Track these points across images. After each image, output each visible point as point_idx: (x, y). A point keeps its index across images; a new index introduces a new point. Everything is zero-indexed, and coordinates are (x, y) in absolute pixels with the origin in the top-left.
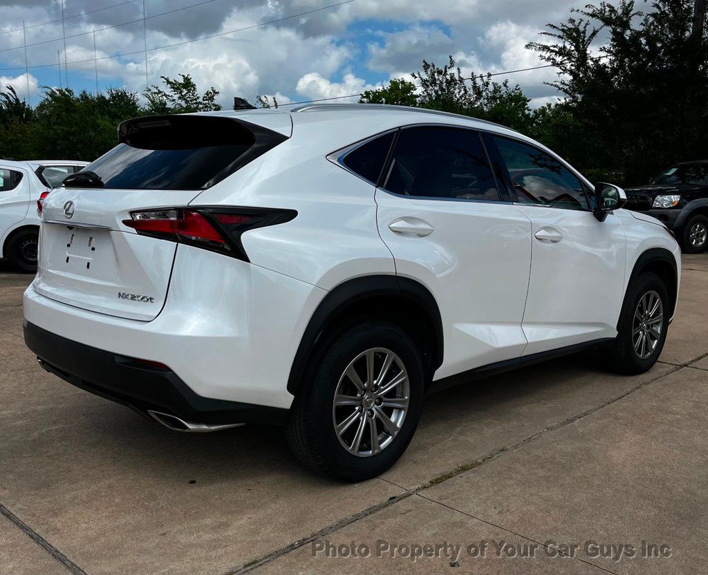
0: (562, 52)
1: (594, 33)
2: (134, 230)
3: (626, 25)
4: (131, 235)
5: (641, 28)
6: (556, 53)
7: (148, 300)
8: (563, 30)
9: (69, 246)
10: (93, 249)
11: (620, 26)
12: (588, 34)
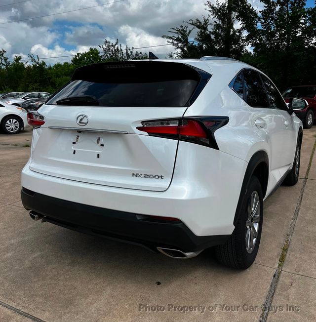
0: (178, 40)
1: (190, 31)
2: (146, 133)
3: (206, 29)
4: (144, 136)
5: (212, 31)
6: (175, 40)
7: (159, 177)
8: (177, 30)
9: (74, 143)
10: (102, 145)
11: (203, 29)
12: (188, 32)
